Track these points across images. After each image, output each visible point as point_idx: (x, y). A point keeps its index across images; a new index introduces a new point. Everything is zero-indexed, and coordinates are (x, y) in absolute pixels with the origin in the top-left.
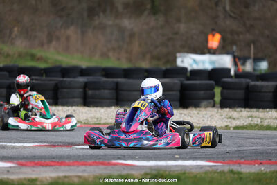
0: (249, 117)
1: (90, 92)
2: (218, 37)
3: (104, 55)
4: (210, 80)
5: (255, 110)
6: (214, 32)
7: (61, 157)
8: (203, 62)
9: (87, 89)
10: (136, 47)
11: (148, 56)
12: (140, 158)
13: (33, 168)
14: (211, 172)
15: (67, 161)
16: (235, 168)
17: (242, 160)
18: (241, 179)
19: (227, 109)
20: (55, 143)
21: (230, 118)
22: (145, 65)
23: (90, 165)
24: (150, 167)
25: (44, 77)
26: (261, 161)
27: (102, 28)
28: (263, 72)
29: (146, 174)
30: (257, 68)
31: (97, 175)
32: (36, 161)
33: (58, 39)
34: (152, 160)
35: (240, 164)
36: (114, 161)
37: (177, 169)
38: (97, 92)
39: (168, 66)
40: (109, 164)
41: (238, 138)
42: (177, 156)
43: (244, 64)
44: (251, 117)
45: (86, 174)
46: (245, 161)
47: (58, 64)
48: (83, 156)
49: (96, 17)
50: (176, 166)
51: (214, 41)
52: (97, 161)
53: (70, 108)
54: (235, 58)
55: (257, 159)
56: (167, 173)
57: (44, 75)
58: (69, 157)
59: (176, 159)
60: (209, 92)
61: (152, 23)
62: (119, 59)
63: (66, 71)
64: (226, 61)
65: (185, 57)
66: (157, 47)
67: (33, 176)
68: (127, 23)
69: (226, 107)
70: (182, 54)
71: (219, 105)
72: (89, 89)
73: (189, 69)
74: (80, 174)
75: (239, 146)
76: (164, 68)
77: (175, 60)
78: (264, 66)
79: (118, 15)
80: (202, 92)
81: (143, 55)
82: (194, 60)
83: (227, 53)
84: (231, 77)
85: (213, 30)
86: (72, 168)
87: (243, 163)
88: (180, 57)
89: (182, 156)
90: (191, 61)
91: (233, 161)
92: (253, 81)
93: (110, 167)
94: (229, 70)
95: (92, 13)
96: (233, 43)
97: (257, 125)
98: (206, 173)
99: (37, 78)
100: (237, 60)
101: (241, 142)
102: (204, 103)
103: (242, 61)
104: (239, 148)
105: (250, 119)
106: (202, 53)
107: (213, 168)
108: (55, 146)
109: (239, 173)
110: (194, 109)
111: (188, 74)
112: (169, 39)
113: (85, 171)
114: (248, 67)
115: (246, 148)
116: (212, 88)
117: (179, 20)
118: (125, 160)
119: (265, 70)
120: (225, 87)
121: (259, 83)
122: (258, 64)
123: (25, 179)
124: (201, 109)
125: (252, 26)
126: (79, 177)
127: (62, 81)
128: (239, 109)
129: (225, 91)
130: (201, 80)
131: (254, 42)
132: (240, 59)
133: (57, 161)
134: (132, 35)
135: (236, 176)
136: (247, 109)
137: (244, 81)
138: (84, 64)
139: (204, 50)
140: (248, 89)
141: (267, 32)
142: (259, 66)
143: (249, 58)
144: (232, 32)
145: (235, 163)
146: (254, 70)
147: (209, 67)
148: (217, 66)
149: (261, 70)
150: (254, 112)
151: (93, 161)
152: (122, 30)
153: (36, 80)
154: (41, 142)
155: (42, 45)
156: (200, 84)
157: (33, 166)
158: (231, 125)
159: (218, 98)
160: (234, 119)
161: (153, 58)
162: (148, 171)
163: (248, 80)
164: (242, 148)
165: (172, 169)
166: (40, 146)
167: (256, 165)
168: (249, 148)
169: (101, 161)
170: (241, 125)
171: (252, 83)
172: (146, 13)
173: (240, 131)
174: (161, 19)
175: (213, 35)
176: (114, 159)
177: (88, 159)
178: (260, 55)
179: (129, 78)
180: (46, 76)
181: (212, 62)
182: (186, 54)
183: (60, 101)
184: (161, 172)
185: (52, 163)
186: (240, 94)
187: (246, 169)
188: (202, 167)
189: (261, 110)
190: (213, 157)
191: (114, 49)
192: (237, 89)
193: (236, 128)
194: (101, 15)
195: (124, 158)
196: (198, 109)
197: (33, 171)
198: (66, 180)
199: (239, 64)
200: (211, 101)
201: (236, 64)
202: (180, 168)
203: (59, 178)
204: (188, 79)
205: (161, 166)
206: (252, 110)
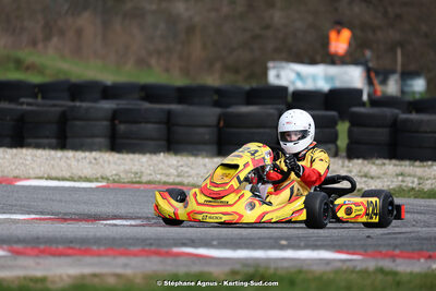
0: (397, 175)
1: (122, 128)
3: (142, 63)
4: (327, 109)
5: (407, 163)
7: (84, 241)
8: (314, 78)
9: (117, 122)
10: (197, 50)
11: (218, 66)
12: (219, 243)
13: (38, 260)
14: (345, 271)
15: (95, 248)
16: (387, 264)
17: (397, 252)
18: (398, 284)
19: (360, 161)
20: (65, 214)
21: (366, 176)
22: (213, 80)
23: (135, 255)
24: (240, 261)
25: (39, 100)
26: (431, 253)
27: (139, 15)
28: (417, 97)
29: (234, 273)
30: (407, 89)
32: (42, 247)
33: (62, 33)
35: (393, 257)
36: (176, 250)
37: (286, 264)
38: (134, 127)
39: (254, 84)
40: (169, 254)
42: (284, 242)
43: (384, 82)
44: (402, 174)
45: (129, 272)
46: (401, 252)
47: (62, 77)
48: (121, 239)
50: (284, 259)
51: (340, 43)
52: (147, 248)
53: (87, 154)
54: (369, 71)
55: (421, 250)
56: (272, 271)
57: (40, 96)
58: (97, 241)
59: (282, 248)
60: (327, 130)
62: (167, 70)
63: (77, 90)
64: (354, 77)
65: (283, 68)
66: (232, 50)
67: (39, 273)
68: (182, 8)
69: (358, 158)
70: (277, 64)
71: (344, 154)
72: (120, 122)
73: (291, 89)
74: (119, 271)
76: (247, 87)
77: (265, 74)
78: (419, 85)
81: (210, 64)
82: (299, 75)
83: (356, 63)
84: (363, 104)
86: (105, 259)
87: (398, 256)
88: (274, 68)
89: (292, 242)
90: (293, 76)
91: (380, 252)
92: (404, 113)
93: (169, 260)
94: (359, 92)
96: (365, 45)
97: (413, 189)
98: (337, 272)
99: (30, 100)
100: (373, 75)
103: (381, 77)
105: (400, 178)
106: (313, 62)
107: (348, 264)
108: (65, 220)
109: (395, 274)
111: (290, 99)
112: (255, 37)
113: (127, 265)
114: (392, 87)
116: (333, 123)
119: (420, 93)
120: (356, 121)
121: (414, 116)
122: (409, 82)
123: (25, 278)
125: (398, 17)
126: (118, 276)
127: (73, 108)
128: (379, 161)
129: (355, 129)
131: (402, 44)
132: (377, 73)
133: (78, 246)
134: (191, 30)
135: (389, 278)
136: (394, 161)
137: (388, 111)
138: (109, 78)
140: (396, 127)
141: (424, 28)
142: (411, 86)
143: (393, 72)
144: (363, 27)
145: (384, 256)
146: (403, 92)
147: (324, 86)
148: (338, 84)
149: (414, 93)
150: (406, 167)
151: (139, 248)
153: (28, 104)
154: (42, 213)
155: (34, 43)
157: (37, 256)
159: (343, 142)
160: (372, 178)
161: (226, 69)
162: (238, 267)
163: (396, 111)
166: (40, 219)
167: (422, 260)
169: (153, 248)
171: (403, 116)
175: (338, 33)
176: (176, 245)
177: (130, 245)
178: (412, 67)
179: (191, 104)
180: (43, 98)
181: (329, 78)
182: (284, 64)
183: (69, 141)
184: (261, 270)
185: (70, 251)
186: (382, 134)
187: (405, 267)
188: (328, 262)
189: (417, 163)
190: (346, 246)
191: (159, 53)
192: (378, 126)
195: (193, 243)
197: (38, 264)
198: (96, 280)
199: (376, 82)
200: (332, 146)
201: (370, 82)
203: (83, 277)
206: (403, 163)
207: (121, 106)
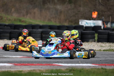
0: (109, 46)
1: (44, 35)
2: (96, 13)
3: (49, 20)
4: (93, 31)
6: (95, 11)
7: (32, 62)
8: (90, 23)
9: (42, 34)
10: (62, 17)
11: (67, 21)
12: (64, 62)
13: (21, 67)
14: (94, 69)
15: (34, 64)
16: (104, 67)
17: (107, 64)
18: (106, 72)
19: (100, 43)
21: (101, 46)
22: (66, 24)
23: (44, 65)
24: (69, 66)
27: (49, 9)
29: (67, 69)
30: (112, 26)
31: (47, 69)
32: (22, 63)
34: (69, 63)
35: (106, 65)
36: (54, 64)
37: (80, 67)
38: (47, 35)
39: (76, 25)
40: (52, 65)
41: (105, 55)
42: (80, 62)
43: (107, 24)
44: (110, 46)
45: (42, 69)
47: (30, 24)
48: (41, 61)
49: (46, 5)
51: (95, 15)
54: (103, 22)
55: (113, 63)
56: (76, 69)
57: (25, 28)
58: (35, 62)
60: (93, 36)
61: (69, 7)
62: (55, 22)
63: (34, 27)
64: (99, 23)
65: (83, 21)
66: (71, 17)
67: (21, 70)
68: (59, 7)
69: (100, 42)
70: (81, 20)
71: (97, 41)
72: (43, 34)
73: (85, 26)
74: (40, 69)
75: (105, 58)
76: (74, 26)
77: (78, 23)
79: (55, 4)
80: (90, 36)
81: (66, 20)
82: (87, 23)
83: (100, 20)
84: (102, 29)
85: (94, 10)
86: (37, 66)
88: (81, 21)
89: (82, 62)
90: (85, 23)
91: (103, 64)
92: (111, 31)
94: (101, 27)
95: (44, 3)
96: (103, 15)
97: (113, 49)
98: (92, 69)
100: (104, 23)
101: (106, 56)
102: (91, 40)
103: (106, 23)
104: (105, 59)
106: (90, 20)
107: (95, 67)
108: (29, 57)
109: (106, 69)
110: (86, 43)
111: (84, 28)
112: (76, 14)
113: (42, 67)
114: (109, 25)
115: (108, 59)
116: (94, 34)
117: (80, 6)
118: (58, 63)
120: (99, 33)
122: (113, 24)
123: (17, 71)
124: (89, 43)
125: (110, 9)
127: (32, 31)
128: (105, 43)
129: (99, 35)
130: (89, 31)
131: (111, 15)
132: (105, 22)
133: (30, 63)
134: (61, 12)
135: (104, 70)
136: (108, 43)
137: (107, 31)
138: (41, 24)
139: (90, 18)
140: (109, 34)
143: (109, 22)
144: (102, 11)
145: (104, 65)
146: (111, 27)
147: (92, 25)
148: (96, 25)
152: (57, 10)
153: (21, 30)
156: (89, 32)
158: (102, 49)
159: (96, 38)
160: (103, 47)
161: (70, 21)
162: (68, 68)
163: (109, 31)
164: (106, 59)
165: (78, 67)
166: (23, 57)
167: (112, 66)
168: (109, 59)
169: (48, 63)
170: (106, 49)
171: (111, 32)
172: (67, 3)
173: (106, 52)
174: (73, 5)
175: (94, 12)
176: (54, 63)
177: (43, 63)
179: (60, 30)
181: (94, 23)
182: (83, 20)
184: (73, 68)
186: (106, 36)
187: (108, 68)
188: (90, 66)
190: (95, 63)
191: (53, 18)
193: (104, 50)
194: (48, 4)
195: (58, 62)
196: (88, 42)
198: (34, 71)
199: (105, 24)
200: (94, 39)
201: (104, 24)
202: (81, 67)
203: (31, 70)
204: (84, 30)
205: (73, 66)
206: (111, 43)
207: (44, 30)
